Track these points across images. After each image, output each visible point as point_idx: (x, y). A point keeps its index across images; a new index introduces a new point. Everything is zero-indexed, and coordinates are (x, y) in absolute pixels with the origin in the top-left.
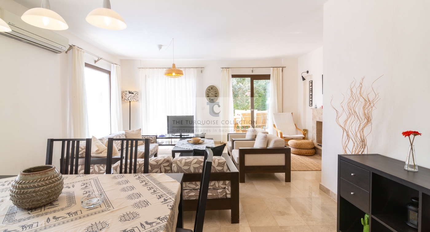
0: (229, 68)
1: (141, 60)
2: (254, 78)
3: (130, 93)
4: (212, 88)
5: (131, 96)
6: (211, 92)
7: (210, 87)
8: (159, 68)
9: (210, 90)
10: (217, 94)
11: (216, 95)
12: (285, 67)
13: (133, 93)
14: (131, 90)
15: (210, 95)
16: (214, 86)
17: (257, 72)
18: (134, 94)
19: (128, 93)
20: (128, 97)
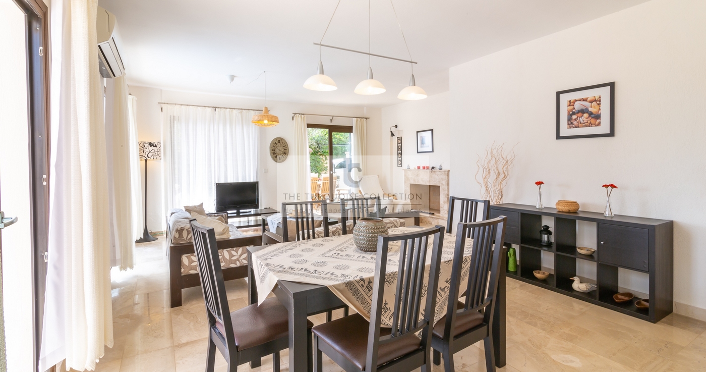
0: (304, 114)
1: (161, 90)
2: (333, 129)
3: (151, 145)
4: (279, 141)
5: (153, 151)
6: (278, 148)
7: (276, 139)
8: (198, 106)
9: (276, 144)
10: (286, 150)
11: (285, 152)
12: (369, 118)
13: (156, 146)
14: (152, 141)
15: (277, 151)
16: (282, 139)
17: (337, 122)
18: (158, 148)
19: (146, 145)
20: (147, 153)
